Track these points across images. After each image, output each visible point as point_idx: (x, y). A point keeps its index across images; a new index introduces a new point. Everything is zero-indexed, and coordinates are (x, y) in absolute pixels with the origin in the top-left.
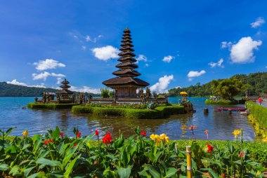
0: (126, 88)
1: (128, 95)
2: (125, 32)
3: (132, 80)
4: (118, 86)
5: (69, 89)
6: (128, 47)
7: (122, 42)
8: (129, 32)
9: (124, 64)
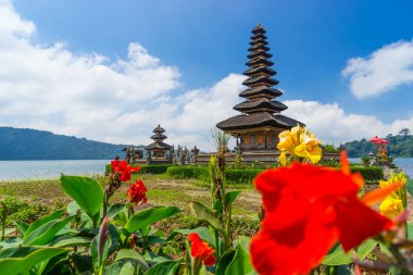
0: (261, 133)
1: (263, 146)
2: (254, 32)
3: (271, 118)
4: (245, 131)
5: (165, 141)
6: (262, 58)
7: (250, 50)
8: (262, 31)
9: (255, 90)
